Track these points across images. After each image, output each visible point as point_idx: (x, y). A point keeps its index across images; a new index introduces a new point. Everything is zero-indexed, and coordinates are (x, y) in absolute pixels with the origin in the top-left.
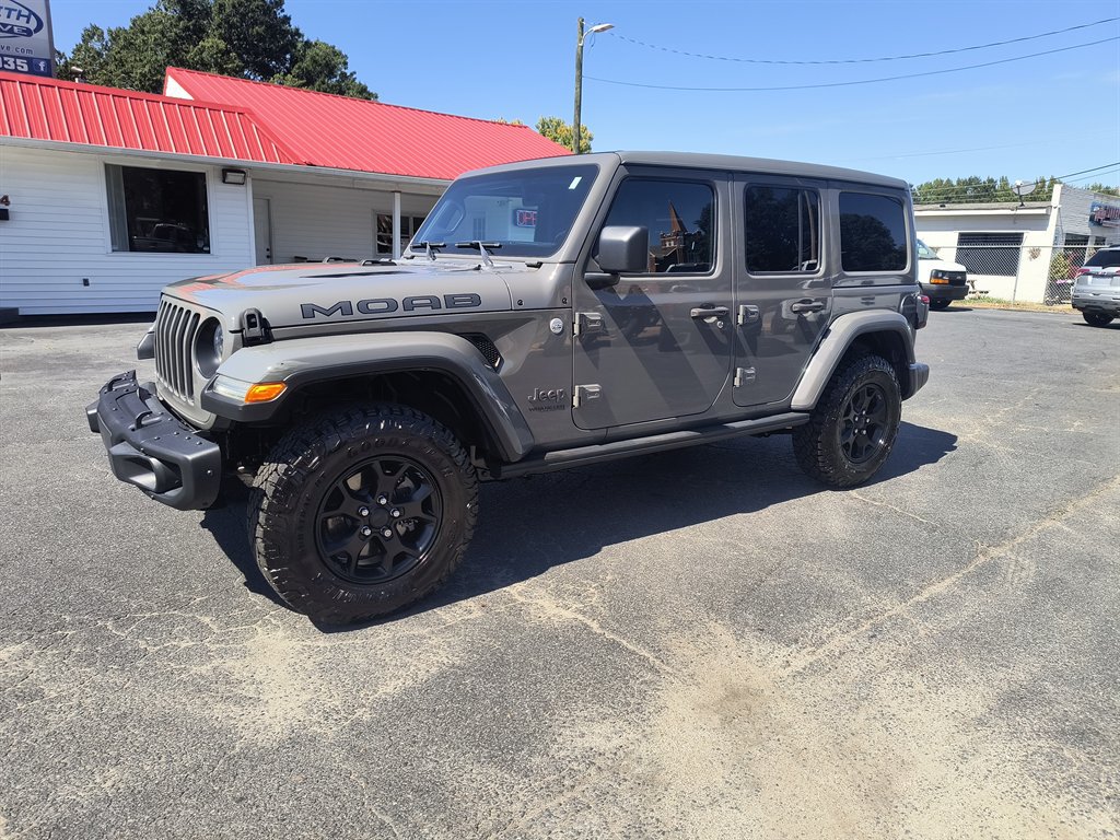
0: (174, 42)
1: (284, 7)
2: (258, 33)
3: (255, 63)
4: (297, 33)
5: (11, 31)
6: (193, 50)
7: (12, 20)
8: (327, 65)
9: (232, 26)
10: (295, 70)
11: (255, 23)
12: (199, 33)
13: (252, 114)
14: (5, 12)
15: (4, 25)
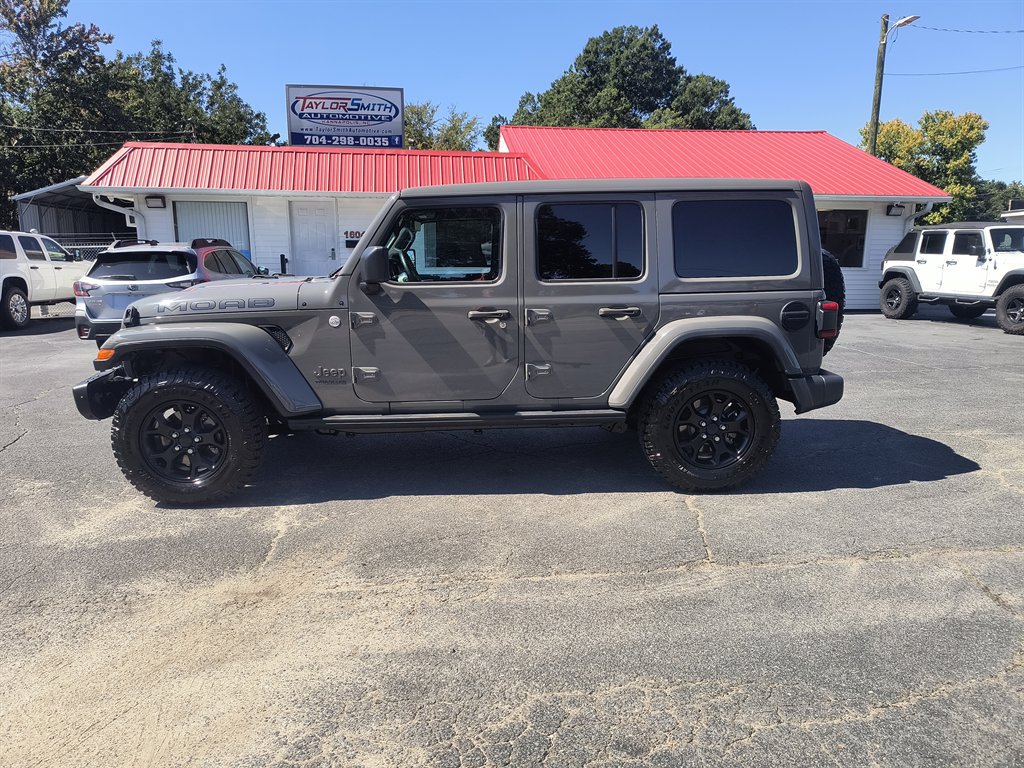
0: (580, 97)
1: (670, 50)
2: (646, 77)
3: (641, 103)
4: (681, 71)
5: (380, 119)
6: (592, 100)
7: (381, 112)
8: (704, 94)
9: (625, 75)
10: (674, 104)
11: (646, 68)
12: (600, 84)
13: (527, 157)
14: (377, 107)
15: (376, 116)
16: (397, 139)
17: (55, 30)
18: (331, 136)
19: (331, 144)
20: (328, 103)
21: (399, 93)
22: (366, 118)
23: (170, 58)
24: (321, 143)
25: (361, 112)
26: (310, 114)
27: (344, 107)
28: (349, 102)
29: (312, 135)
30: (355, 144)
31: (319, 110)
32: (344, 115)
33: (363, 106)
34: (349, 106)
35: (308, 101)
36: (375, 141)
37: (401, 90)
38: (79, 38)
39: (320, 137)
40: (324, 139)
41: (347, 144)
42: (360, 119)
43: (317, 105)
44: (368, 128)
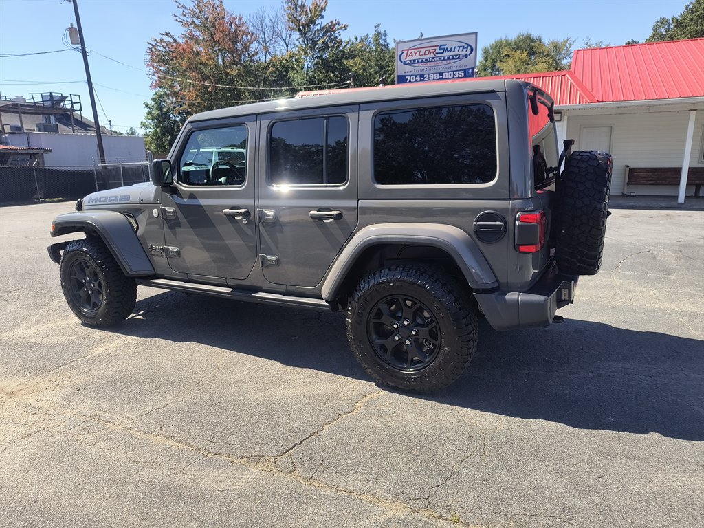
5: (459, 58)
7: (460, 52)
13: (571, 74)
14: (457, 49)
15: (456, 56)
16: (470, 71)
17: (318, 27)
18: (424, 75)
19: (423, 80)
20: (423, 51)
21: (474, 36)
22: (449, 58)
23: (385, 34)
24: (416, 81)
25: (446, 54)
26: (411, 61)
27: (433, 52)
28: (437, 48)
29: (411, 76)
30: (440, 79)
31: (417, 57)
32: (433, 58)
33: (447, 49)
34: (437, 51)
35: (410, 51)
36: (454, 74)
37: (476, 33)
38: (330, 29)
39: (416, 76)
40: (418, 77)
41: (434, 79)
42: (444, 59)
43: (415, 54)
44: (449, 65)
